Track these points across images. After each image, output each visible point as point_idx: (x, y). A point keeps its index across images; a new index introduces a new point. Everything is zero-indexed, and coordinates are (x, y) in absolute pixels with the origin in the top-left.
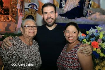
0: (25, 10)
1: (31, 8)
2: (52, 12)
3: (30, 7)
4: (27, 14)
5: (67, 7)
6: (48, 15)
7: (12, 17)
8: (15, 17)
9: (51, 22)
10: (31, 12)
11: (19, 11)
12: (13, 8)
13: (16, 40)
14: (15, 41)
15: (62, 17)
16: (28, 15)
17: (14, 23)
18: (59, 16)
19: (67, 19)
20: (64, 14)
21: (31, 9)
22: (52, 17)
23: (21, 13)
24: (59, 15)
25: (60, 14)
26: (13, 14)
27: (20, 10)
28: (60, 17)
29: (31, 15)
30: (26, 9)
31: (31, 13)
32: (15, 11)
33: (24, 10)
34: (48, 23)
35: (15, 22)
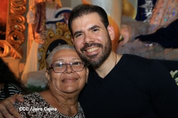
0: (48, 27)
1: (63, 21)
2: (94, 29)
3: (61, 18)
4: (51, 37)
5: (160, 16)
6: (85, 39)
7: (13, 45)
8: (20, 45)
9: (95, 55)
10: (61, 31)
11: (30, 30)
12: (15, 21)
13: (33, 101)
14: (31, 103)
15: (146, 45)
16: (53, 40)
17: (18, 61)
18: (137, 40)
19: (161, 49)
20: (152, 35)
21: (61, 23)
22: (97, 42)
23: (37, 35)
24: (136, 38)
25: (138, 35)
26: (14, 38)
27: (34, 26)
28: (141, 43)
29: (62, 38)
30: (50, 25)
31: (63, 35)
32: (19, 30)
33: (45, 27)
34: (88, 58)
35: (19, 58)
